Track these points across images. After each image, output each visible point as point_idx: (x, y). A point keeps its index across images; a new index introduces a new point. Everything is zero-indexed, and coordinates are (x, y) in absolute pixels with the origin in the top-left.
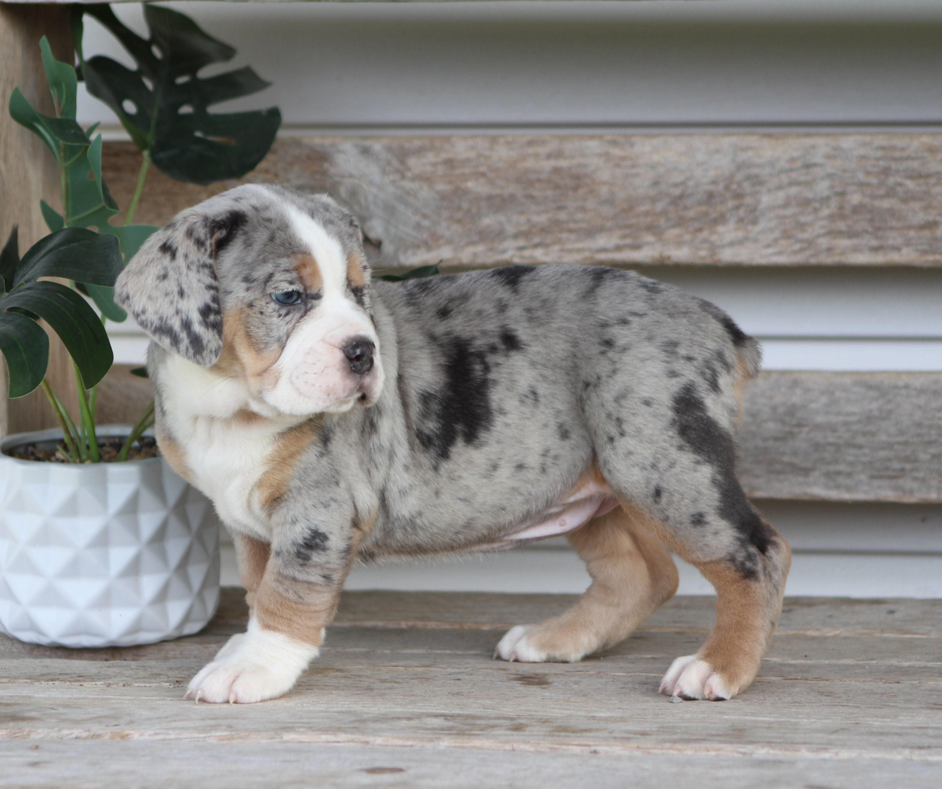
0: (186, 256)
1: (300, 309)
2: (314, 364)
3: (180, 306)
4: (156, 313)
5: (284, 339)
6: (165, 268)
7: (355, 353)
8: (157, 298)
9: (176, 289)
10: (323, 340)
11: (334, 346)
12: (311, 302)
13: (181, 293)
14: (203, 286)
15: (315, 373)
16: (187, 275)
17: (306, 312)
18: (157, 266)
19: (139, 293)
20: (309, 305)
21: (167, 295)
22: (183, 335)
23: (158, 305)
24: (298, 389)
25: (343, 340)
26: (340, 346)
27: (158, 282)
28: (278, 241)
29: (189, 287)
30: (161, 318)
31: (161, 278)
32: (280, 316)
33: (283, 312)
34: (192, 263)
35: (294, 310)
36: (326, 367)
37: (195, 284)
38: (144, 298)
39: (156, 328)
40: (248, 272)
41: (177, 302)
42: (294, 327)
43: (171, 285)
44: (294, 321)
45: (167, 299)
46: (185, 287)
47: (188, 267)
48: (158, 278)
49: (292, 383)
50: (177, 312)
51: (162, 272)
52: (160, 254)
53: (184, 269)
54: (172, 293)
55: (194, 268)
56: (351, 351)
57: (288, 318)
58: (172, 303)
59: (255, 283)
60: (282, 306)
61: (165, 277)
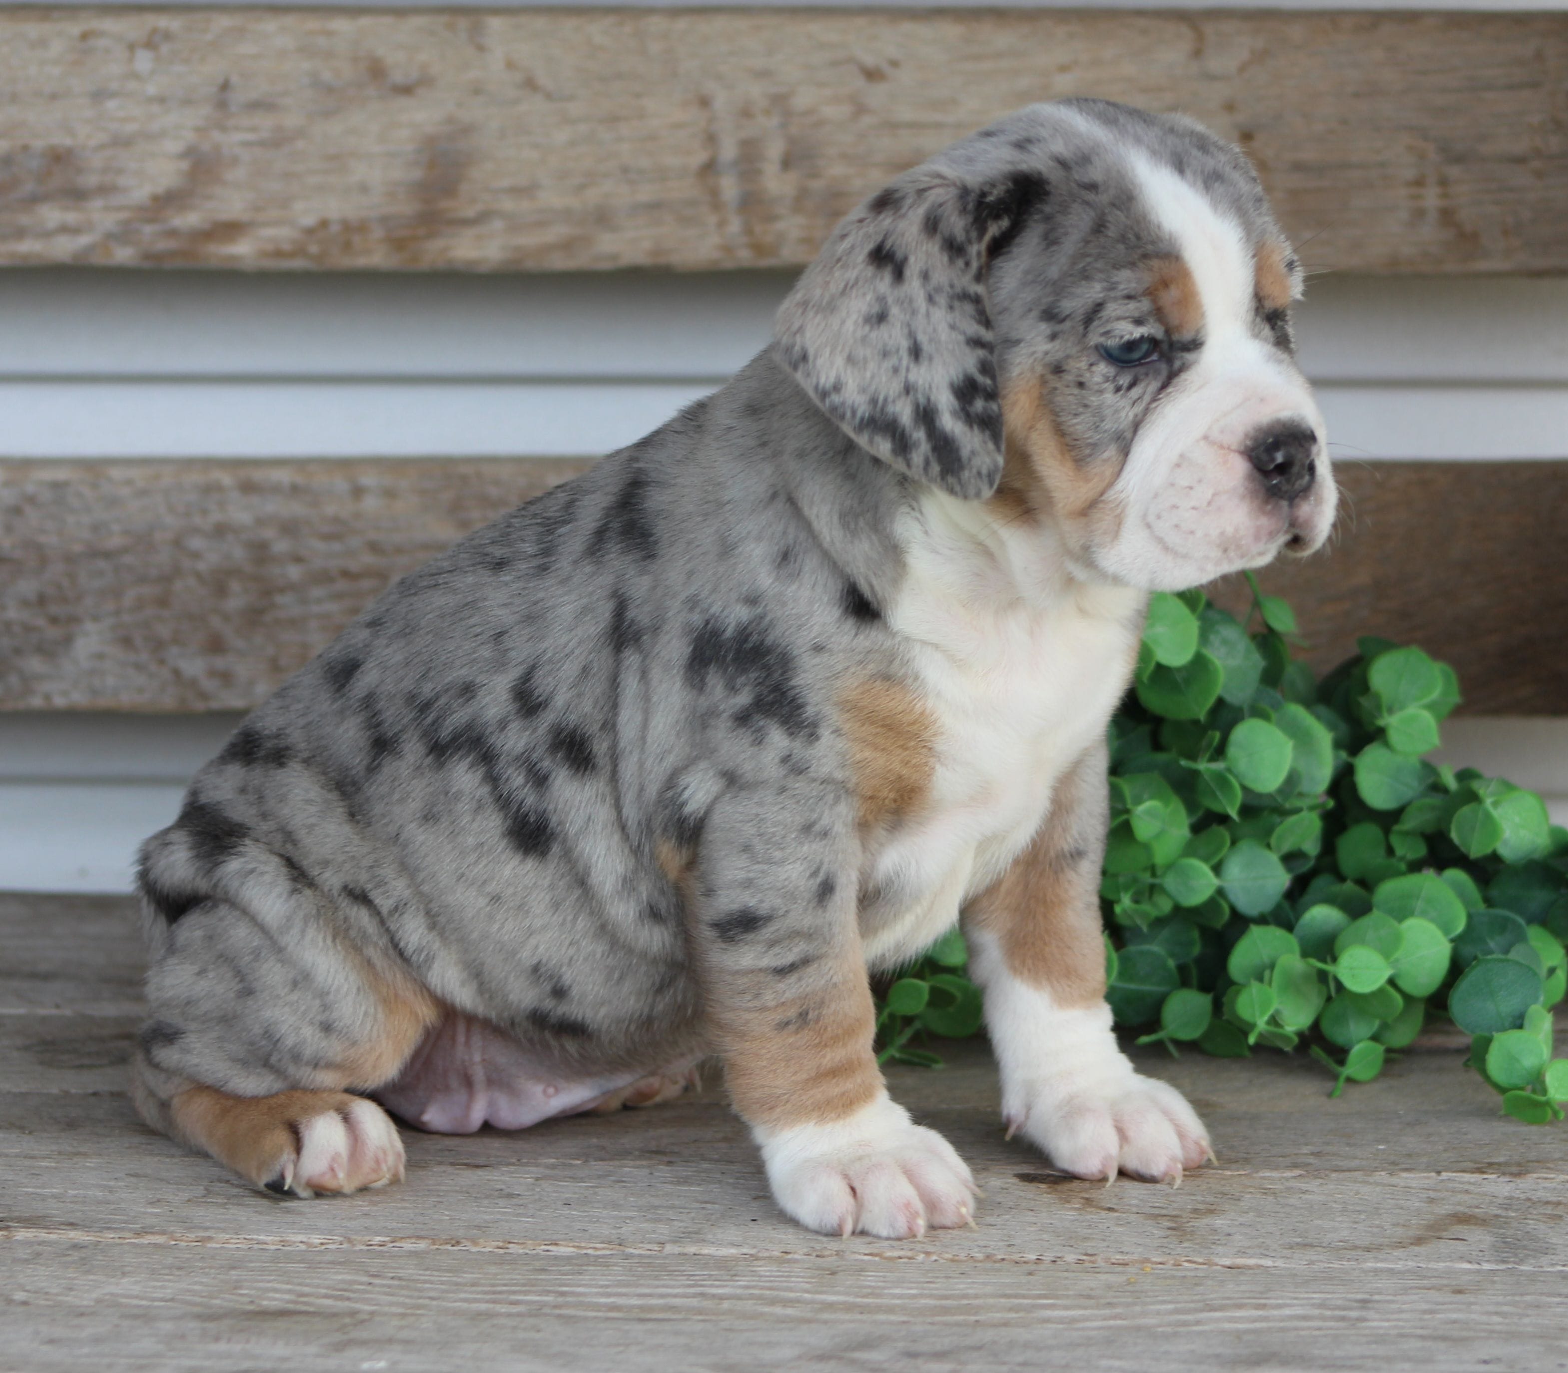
0: (925, 275)
1: (1157, 372)
2: (1191, 488)
3: (912, 378)
4: (863, 390)
5: (1128, 435)
6: (882, 300)
7: (1273, 460)
8: (865, 362)
9: (904, 343)
10: (1206, 438)
11: (1229, 448)
12: (1182, 357)
13: (916, 352)
14: (962, 339)
15: (1194, 508)
16: (927, 315)
17: (1172, 376)
18: (864, 295)
19: (828, 350)
20: (1177, 364)
21: (885, 355)
22: (919, 435)
23: (868, 374)
24: (1160, 540)
25: (1246, 436)
26: (1242, 448)
27: (867, 328)
28: (1113, 231)
29: (930, 340)
30: (874, 401)
31: (874, 320)
32: (1118, 389)
33: (1124, 380)
34: (939, 290)
35: (1147, 374)
36: (1214, 495)
37: (945, 334)
38: (840, 361)
39: (862, 420)
40: (1051, 300)
41: (908, 369)
42: (1147, 411)
43: (895, 335)
44: (1147, 398)
45: (887, 365)
46: (922, 339)
47: (930, 299)
48: (868, 320)
49: (1148, 527)
50: (908, 389)
51: (876, 309)
52: (869, 270)
53: (921, 302)
54: (897, 351)
55: (943, 301)
56: (1265, 457)
57: (1135, 392)
58: (896, 371)
59: (1066, 324)
60: (1123, 367)
61: (881, 318)
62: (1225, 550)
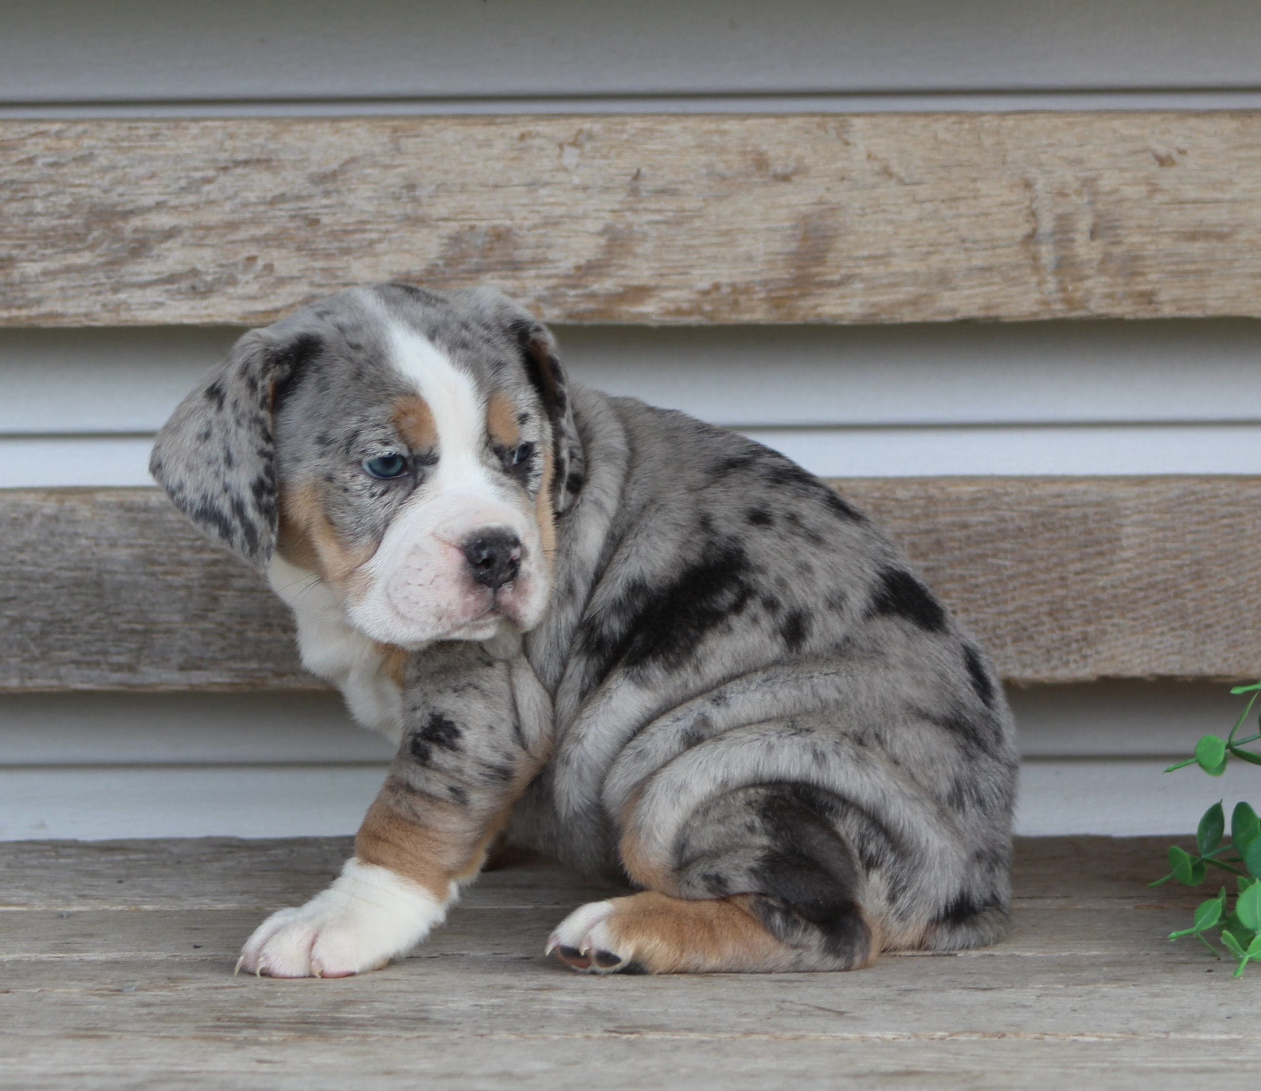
0: (235, 405)
1: (405, 484)
2: (420, 570)
3: (227, 480)
4: (197, 489)
5: (381, 528)
6: (209, 423)
7: (480, 556)
8: (198, 468)
9: (222, 455)
10: (433, 534)
11: (450, 544)
12: (422, 470)
13: (229, 461)
14: (255, 450)
15: (420, 585)
16: (236, 434)
17: (416, 486)
18: (198, 419)
19: (174, 459)
20: (420, 476)
21: (209, 463)
22: (236, 523)
23: (200, 477)
24: (395, 607)
25: (463, 536)
26: (459, 545)
27: (198, 443)
28: (366, 379)
29: (239, 452)
30: (204, 497)
31: (203, 437)
32: (373, 495)
33: (378, 489)
34: (243, 415)
35: (397, 486)
36: (436, 576)
37: (246, 447)
38: (181, 468)
39: (197, 511)
40: (323, 429)
41: (224, 475)
42: (395, 512)
43: (214, 448)
44: (395, 503)
45: (212, 469)
46: (233, 451)
47: (238, 423)
48: (199, 437)
49: (388, 595)
50: (226, 489)
51: (204, 430)
52: (204, 402)
53: (232, 424)
54: (217, 459)
55: (245, 423)
56: (474, 554)
57: (386, 498)
58: (217, 474)
59: (333, 446)
60: (379, 480)
61: (207, 436)
62: (440, 619)
